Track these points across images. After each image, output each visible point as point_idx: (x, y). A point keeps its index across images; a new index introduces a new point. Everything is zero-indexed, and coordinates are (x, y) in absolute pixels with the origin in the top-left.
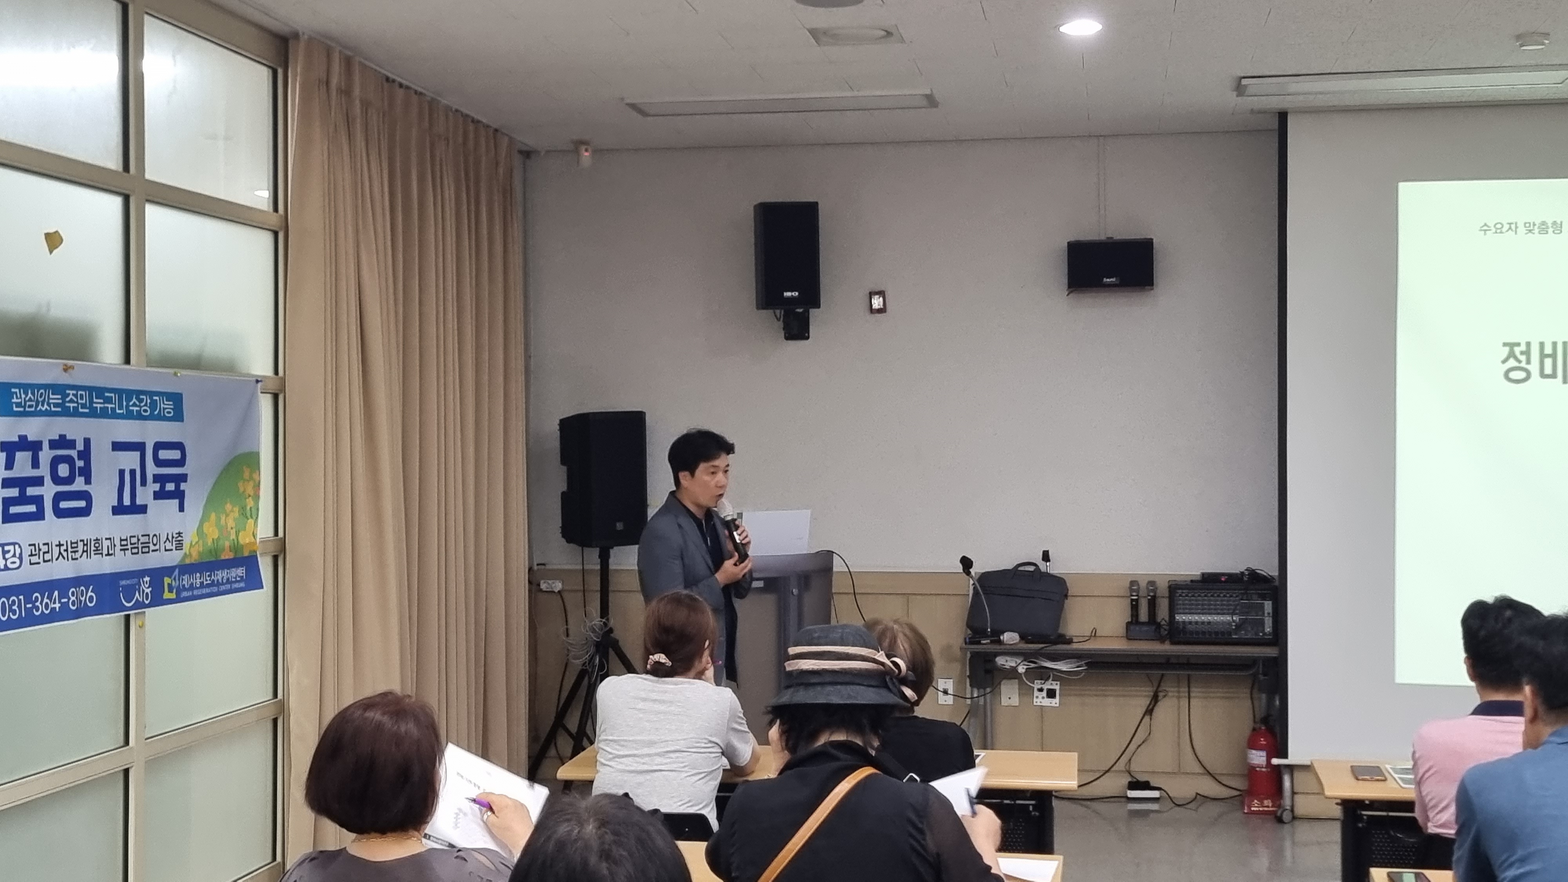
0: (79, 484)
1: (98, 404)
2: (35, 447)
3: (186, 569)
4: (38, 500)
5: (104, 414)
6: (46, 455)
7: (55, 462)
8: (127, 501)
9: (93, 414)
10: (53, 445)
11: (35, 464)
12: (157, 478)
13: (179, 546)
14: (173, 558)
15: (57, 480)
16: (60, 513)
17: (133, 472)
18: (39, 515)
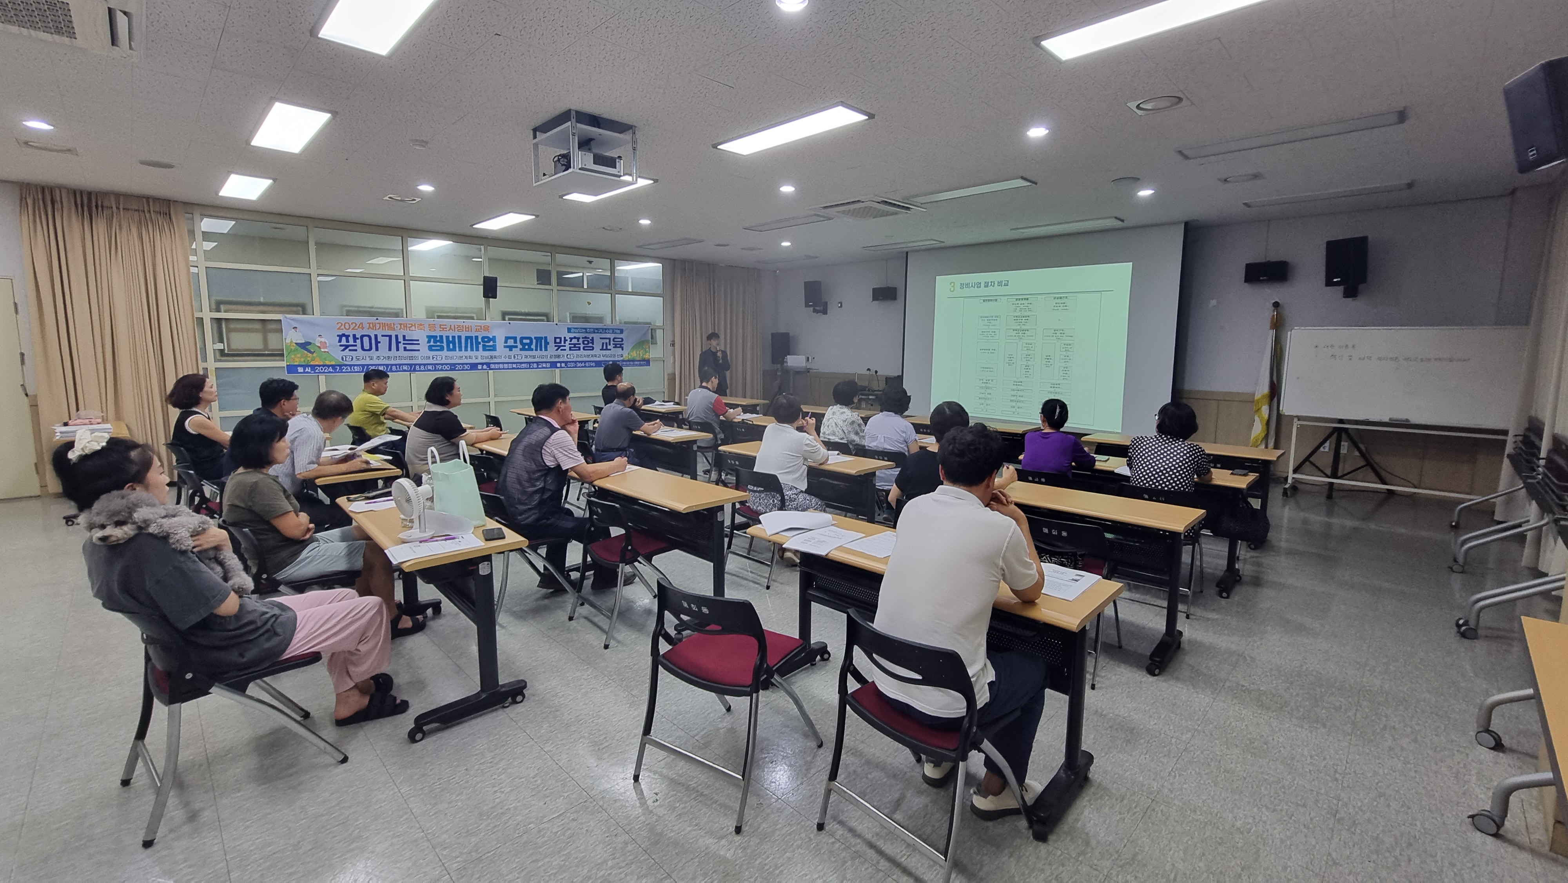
0: (590, 345)
1: (596, 331)
5: (598, 333)
7: (583, 341)
9: (594, 333)
10: (583, 338)
11: (578, 341)
12: (614, 344)
13: (622, 356)
16: (585, 350)
17: (606, 343)
18: (579, 350)
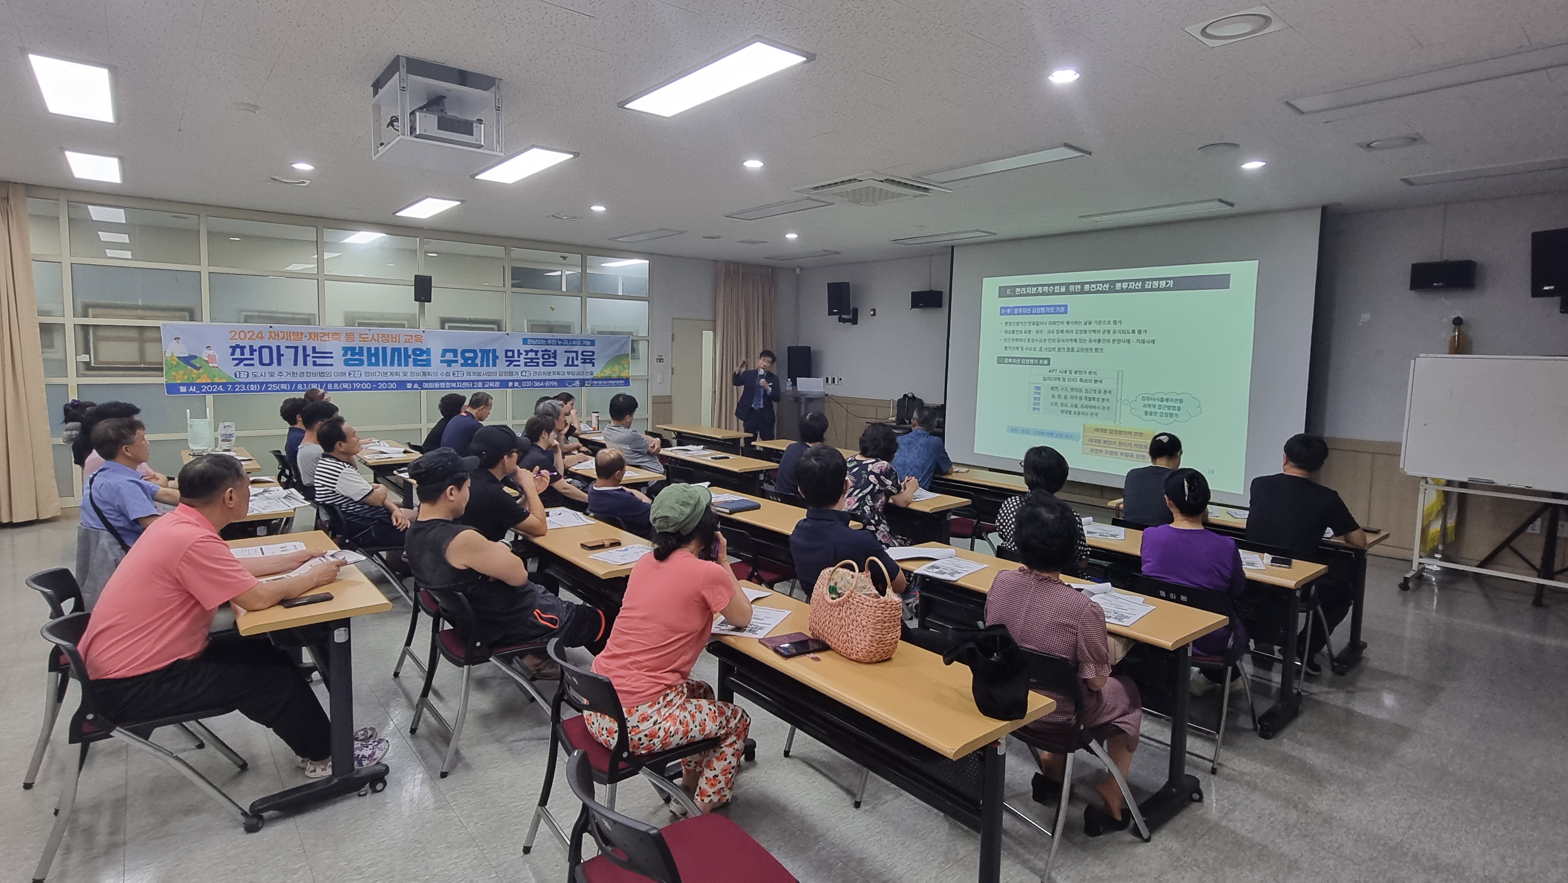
0: (552, 360)
1: (560, 343)
2: (536, 352)
3: (593, 379)
4: (538, 363)
5: (562, 345)
6: (540, 354)
7: (543, 355)
8: (570, 363)
9: (558, 344)
10: (542, 351)
11: (536, 355)
12: (582, 359)
13: (592, 374)
14: (591, 377)
15: (543, 358)
16: (544, 365)
17: (573, 358)
18: (538, 365)
